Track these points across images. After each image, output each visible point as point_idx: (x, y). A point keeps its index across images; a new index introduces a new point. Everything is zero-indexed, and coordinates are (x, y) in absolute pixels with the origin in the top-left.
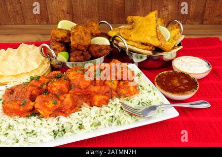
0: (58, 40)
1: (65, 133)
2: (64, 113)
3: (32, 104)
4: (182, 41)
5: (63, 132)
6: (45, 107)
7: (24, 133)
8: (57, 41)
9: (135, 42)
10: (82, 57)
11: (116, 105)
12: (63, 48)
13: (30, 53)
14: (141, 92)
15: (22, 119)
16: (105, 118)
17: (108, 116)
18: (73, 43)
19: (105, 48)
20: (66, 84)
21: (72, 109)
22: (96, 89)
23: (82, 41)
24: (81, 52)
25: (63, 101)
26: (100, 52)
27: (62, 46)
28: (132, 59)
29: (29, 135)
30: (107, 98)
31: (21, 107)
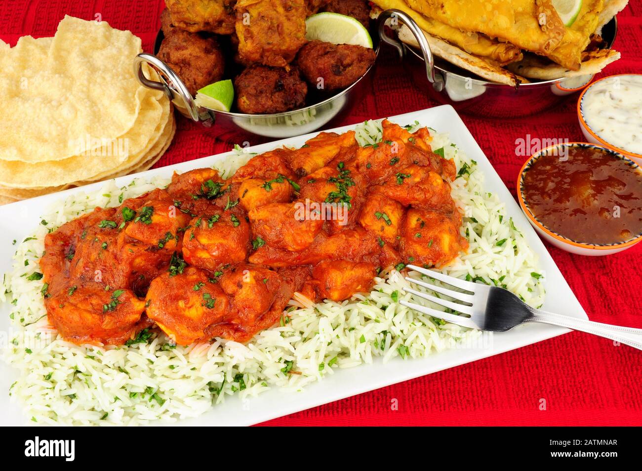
0: (192, 29)
1: (243, 387)
2: (237, 330)
3: (138, 306)
4: (620, 14)
5: (237, 385)
6: (178, 316)
7: (123, 395)
8: (190, 33)
9: (458, 29)
10: (278, 97)
11: (394, 295)
12: (213, 57)
13: (99, 58)
14: (473, 246)
15: (113, 355)
16: (362, 340)
17: (371, 332)
18: (246, 46)
19: (355, 56)
20: (240, 235)
21: (262, 319)
22: (331, 246)
23: (275, 39)
24: (274, 76)
25: (232, 296)
26: (337, 73)
27: (207, 51)
28: (444, 90)
29: (138, 399)
30: (368, 275)
31: (107, 319)
